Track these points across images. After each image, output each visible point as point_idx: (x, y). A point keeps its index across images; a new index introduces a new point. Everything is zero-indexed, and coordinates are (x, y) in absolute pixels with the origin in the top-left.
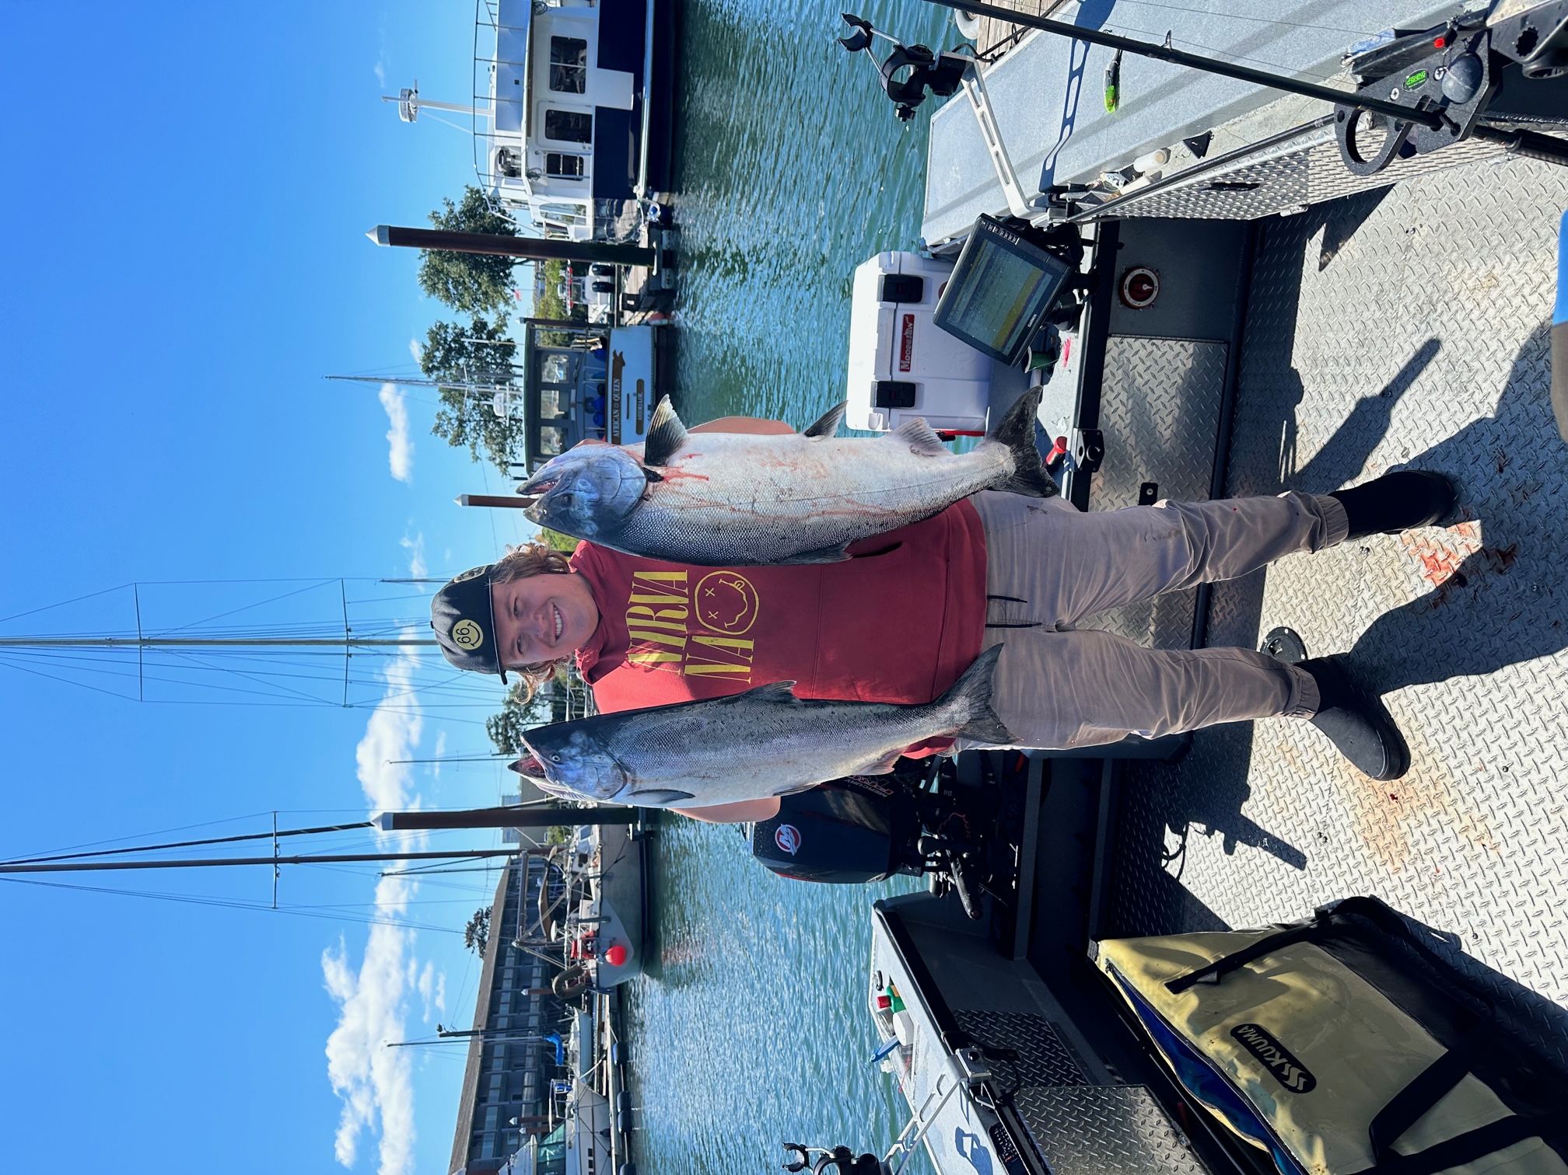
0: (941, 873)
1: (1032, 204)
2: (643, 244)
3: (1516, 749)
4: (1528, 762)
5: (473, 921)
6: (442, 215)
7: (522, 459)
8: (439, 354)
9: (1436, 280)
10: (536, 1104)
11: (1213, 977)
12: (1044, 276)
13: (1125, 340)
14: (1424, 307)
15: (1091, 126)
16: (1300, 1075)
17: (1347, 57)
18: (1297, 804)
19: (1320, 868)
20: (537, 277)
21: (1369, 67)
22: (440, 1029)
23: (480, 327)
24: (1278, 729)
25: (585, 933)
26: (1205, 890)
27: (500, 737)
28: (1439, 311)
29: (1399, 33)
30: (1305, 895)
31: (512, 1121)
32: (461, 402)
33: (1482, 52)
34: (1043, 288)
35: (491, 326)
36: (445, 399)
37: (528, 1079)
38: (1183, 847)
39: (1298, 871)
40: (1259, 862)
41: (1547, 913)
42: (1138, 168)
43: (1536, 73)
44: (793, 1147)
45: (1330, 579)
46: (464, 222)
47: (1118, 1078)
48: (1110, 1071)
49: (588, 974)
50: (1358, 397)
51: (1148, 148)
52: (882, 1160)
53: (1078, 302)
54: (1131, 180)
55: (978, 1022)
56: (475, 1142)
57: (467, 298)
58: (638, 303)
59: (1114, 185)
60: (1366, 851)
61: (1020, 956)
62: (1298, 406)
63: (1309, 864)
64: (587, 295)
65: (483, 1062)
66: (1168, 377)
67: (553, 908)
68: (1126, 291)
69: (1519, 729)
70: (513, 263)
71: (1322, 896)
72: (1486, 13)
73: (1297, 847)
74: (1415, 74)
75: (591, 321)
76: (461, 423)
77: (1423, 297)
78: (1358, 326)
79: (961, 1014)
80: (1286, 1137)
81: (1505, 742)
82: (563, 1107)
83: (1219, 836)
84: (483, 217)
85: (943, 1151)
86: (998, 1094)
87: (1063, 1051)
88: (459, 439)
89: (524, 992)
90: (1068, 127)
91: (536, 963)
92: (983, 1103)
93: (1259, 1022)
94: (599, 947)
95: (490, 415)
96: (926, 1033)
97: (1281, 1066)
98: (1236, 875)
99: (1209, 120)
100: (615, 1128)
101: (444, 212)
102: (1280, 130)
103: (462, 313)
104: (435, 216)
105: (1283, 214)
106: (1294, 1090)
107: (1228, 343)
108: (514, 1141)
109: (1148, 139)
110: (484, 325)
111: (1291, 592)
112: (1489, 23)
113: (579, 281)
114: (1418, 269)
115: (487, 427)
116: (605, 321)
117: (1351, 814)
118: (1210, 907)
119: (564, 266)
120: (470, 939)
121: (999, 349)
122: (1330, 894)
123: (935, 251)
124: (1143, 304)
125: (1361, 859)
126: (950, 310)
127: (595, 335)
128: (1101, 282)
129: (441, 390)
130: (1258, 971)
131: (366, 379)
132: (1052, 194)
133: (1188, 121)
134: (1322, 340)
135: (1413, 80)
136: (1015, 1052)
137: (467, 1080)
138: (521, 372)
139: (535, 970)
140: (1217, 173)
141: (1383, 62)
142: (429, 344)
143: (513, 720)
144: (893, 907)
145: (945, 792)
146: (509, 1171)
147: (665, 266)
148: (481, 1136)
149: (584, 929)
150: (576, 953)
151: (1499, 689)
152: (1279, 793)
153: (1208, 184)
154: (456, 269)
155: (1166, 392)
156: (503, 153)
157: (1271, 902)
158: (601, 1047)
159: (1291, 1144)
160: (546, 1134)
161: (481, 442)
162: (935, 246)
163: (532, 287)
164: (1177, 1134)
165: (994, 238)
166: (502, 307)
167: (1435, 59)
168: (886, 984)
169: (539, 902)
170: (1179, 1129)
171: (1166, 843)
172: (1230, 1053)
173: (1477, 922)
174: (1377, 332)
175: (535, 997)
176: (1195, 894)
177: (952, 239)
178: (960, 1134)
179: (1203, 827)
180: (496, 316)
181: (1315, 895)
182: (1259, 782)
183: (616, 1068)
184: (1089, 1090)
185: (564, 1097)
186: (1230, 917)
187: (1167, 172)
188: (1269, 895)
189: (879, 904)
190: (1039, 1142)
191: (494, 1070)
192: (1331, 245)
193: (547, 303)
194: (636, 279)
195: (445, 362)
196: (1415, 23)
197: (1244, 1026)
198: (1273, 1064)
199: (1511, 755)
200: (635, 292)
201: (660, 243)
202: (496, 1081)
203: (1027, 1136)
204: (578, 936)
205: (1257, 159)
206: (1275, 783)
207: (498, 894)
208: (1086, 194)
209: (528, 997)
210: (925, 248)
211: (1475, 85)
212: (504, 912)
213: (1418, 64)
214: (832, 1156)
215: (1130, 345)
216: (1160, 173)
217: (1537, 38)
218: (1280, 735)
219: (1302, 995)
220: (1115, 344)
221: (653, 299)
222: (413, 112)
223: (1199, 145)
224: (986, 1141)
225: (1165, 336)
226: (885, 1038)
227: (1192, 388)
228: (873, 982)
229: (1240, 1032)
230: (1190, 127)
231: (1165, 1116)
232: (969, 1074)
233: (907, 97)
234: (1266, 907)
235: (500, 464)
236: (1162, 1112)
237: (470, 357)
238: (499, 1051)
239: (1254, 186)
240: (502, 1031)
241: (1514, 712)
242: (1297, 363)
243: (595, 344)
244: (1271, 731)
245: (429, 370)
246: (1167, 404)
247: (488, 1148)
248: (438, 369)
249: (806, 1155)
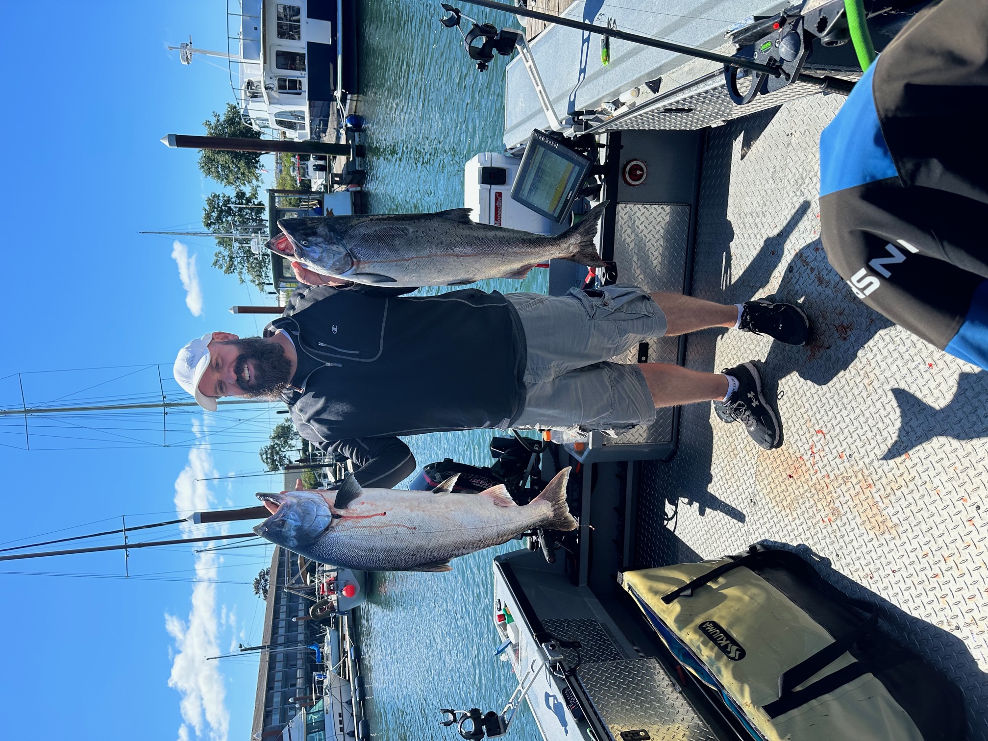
0: (534, 537)
1: (564, 123)
2: (343, 141)
3: (856, 444)
4: (862, 451)
5: (258, 578)
6: (212, 123)
7: (272, 281)
8: (215, 215)
9: (805, 164)
10: (305, 689)
11: (689, 592)
12: (574, 168)
13: (628, 206)
14: (799, 181)
15: (594, 74)
16: (737, 650)
17: (727, 33)
18: (738, 483)
19: (752, 520)
20: (277, 163)
21: (741, 39)
22: (241, 646)
23: (241, 195)
24: (725, 438)
25: (329, 578)
26: (689, 538)
27: (269, 461)
28: (807, 183)
29: (757, 18)
30: (744, 537)
31: (290, 700)
32: (231, 245)
33: (800, 31)
34: (574, 175)
35: (248, 195)
36: (220, 243)
37: (299, 673)
38: (676, 513)
39: (740, 524)
40: (718, 519)
41: (875, 540)
42: (622, 100)
43: (828, 43)
44: (447, 711)
45: (752, 347)
46: (227, 127)
47: (641, 654)
48: (636, 650)
49: (332, 604)
50: (765, 237)
51: (627, 87)
52: (500, 714)
53: (599, 182)
54: (619, 107)
55: (557, 626)
56: (268, 715)
57: (231, 177)
58: (342, 180)
59: (609, 110)
60: (777, 509)
61: (583, 584)
62: (731, 243)
63: (747, 519)
64: (309, 173)
65: (269, 665)
66: (655, 228)
67: (307, 565)
68: (627, 175)
69: (857, 432)
70: (261, 154)
71: (754, 537)
72: (801, 7)
73: (739, 509)
74: (765, 43)
75: (313, 190)
76: (231, 258)
77: (797, 175)
78: (763, 193)
79: (547, 622)
80: (729, 688)
81: (850, 440)
82: (321, 689)
83: (696, 505)
84: (239, 123)
85: (538, 706)
86: (567, 669)
87: (608, 640)
88: (230, 268)
89: (294, 620)
90: (583, 74)
91: (301, 601)
92: (558, 675)
93: (715, 619)
94: (338, 587)
95: (249, 253)
96: (525, 635)
97: (726, 646)
98: (706, 527)
99: (660, 70)
100: (355, 698)
101: (213, 121)
102: (698, 76)
103: (228, 187)
104: (208, 124)
105: (713, 126)
106: (733, 659)
107: (690, 205)
108: (293, 713)
109: (626, 82)
110: (243, 194)
111: (730, 355)
112: (802, 13)
113: (304, 164)
114: (795, 158)
115: (249, 261)
116: (323, 190)
117: (768, 487)
118: (692, 548)
119: (294, 156)
120: (257, 588)
121: (551, 213)
122: (758, 535)
123: (513, 151)
124: (637, 183)
125: (774, 514)
126: (520, 189)
127: (314, 199)
128: (612, 170)
129: (218, 238)
130: (714, 586)
131: (167, 233)
132: (575, 116)
133: (647, 71)
134: (743, 202)
135: (764, 47)
136: (579, 643)
137: (260, 677)
138: (268, 224)
139: (300, 605)
140: (666, 102)
141: (748, 36)
142: (207, 207)
143: (278, 449)
144: (506, 560)
145: (535, 487)
146: (289, 731)
147: (357, 156)
148: (271, 711)
149: (328, 576)
150: (323, 591)
151: (846, 408)
152: (727, 477)
153: (662, 109)
154: (222, 158)
155: (654, 237)
156: (250, 84)
157: (726, 542)
158: (344, 649)
159: (731, 691)
160: (312, 706)
161: (245, 271)
162: (512, 149)
163: (274, 168)
164: (674, 685)
165: (543, 144)
166: (254, 182)
167: (774, 35)
168: (503, 607)
169: (299, 562)
170: (675, 682)
171: (666, 511)
172: (698, 640)
173: (838, 547)
174: (773, 197)
175: (301, 622)
176: (683, 540)
177: (521, 145)
178: (547, 696)
179: (686, 500)
180: (251, 188)
181: (750, 537)
182: (716, 471)
183: (354, 662)
184: (622, 662)
185: (322, 682)
186: (704, 553)
187: (639, 102)
188: (725, 538)
189: (497, 559)
190: (591, 696)
191: (277, 669)
192: (747, 144)
193: (284, 179)
194: (339, 164)
195: (219, 219)
196: (764, 13)
197: (706, 622)
198: (722, 645)
199: (853, 447)
200: (340, 172)
201: (354, 140)
202: (279, 676)
203: (584, 693)
204: (324, 581)
205: (687, 94)
206: (725, 471)
207: (274, 558)
208: (594, 116)
209: (297, 622)
210: (506, 150)
211: (797, 51)
212: (278, 570)
213: (766, 37)
214: (469, 714)
215: (631, 209)
216: (635, 103)
217: (827, 22)
218: (727, 442)
219: (739, 599)
220: (622, 209)
221: (351, 177)
222: (189, 56)
223: (655, 86)
224: (561, 699)
225: (652, 202)
226: (504, 639)
227: (671, 234)
228: (496, 606)
229: (704, 626)
230: (649, 74)
231: (667, 675)
232: (550, 658)
233: (482, 56)
234: (723, 545)
235: (259, 284)
236: (665, 672)
237: (235, 215)
238: (280, 657)
239: (690, 110)
240: (281, 644)
241: (854, 422)
242: (730, 217)
243: (315, 205)
244: (722, 440)
245: (208, 225)
246: (655, 244)
247: (276, 718)
248: (214, 224)
249: (454, 715)
